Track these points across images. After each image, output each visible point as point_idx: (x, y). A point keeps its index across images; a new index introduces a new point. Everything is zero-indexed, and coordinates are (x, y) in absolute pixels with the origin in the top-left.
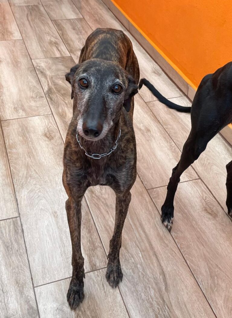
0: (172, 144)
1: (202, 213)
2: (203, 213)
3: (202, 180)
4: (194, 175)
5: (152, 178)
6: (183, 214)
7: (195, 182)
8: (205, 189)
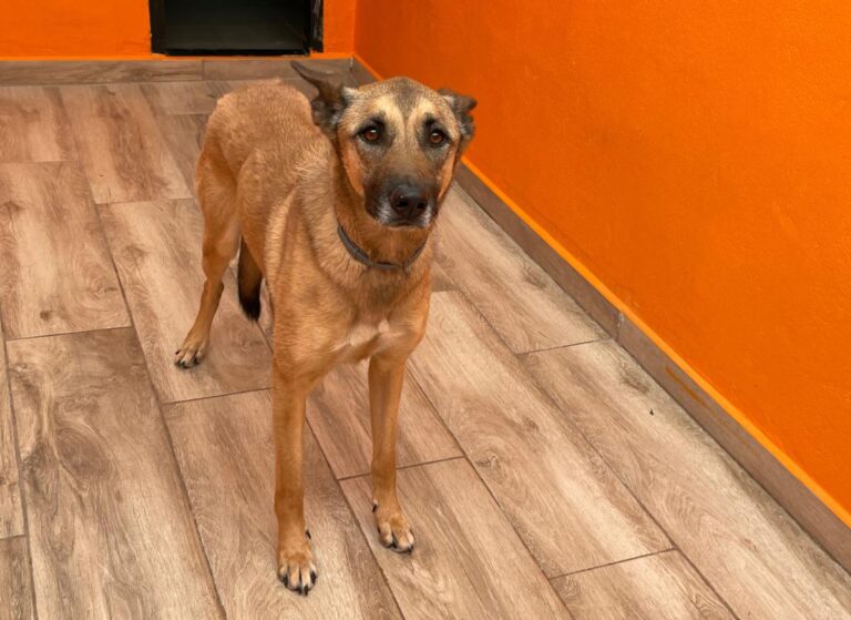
0: (596, 460)
3: (681, 552)
4: (661, 539)
5: (556, 547)
7: (666, 559)
8: (694, 576)
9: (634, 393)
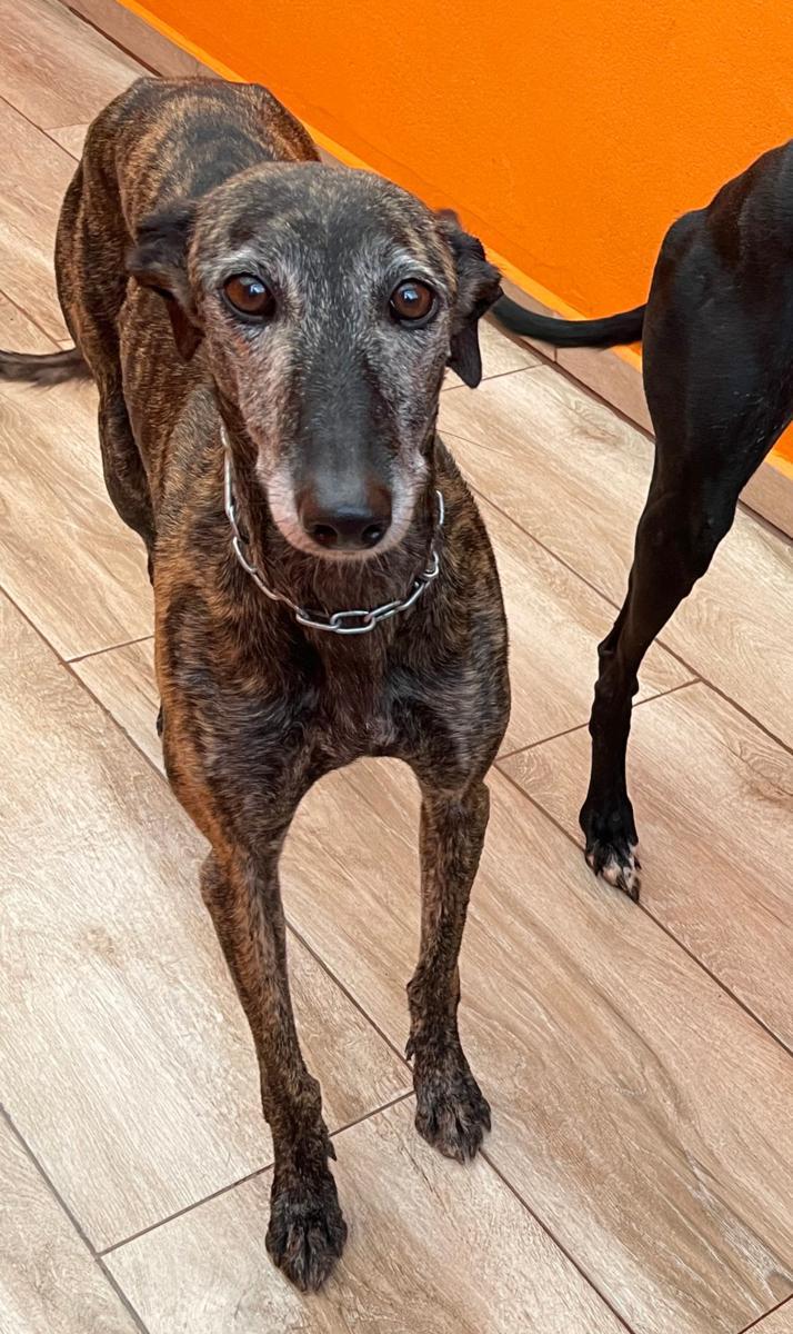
0: (547, 565)
1: (744, 806)
2: (747, 803)
3: (708, 684)
4: (673, 670)
6: (672, 825)
7: (685, 699)
8: (731, 713)
9: (598, 449)
